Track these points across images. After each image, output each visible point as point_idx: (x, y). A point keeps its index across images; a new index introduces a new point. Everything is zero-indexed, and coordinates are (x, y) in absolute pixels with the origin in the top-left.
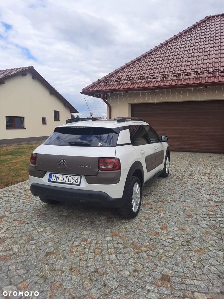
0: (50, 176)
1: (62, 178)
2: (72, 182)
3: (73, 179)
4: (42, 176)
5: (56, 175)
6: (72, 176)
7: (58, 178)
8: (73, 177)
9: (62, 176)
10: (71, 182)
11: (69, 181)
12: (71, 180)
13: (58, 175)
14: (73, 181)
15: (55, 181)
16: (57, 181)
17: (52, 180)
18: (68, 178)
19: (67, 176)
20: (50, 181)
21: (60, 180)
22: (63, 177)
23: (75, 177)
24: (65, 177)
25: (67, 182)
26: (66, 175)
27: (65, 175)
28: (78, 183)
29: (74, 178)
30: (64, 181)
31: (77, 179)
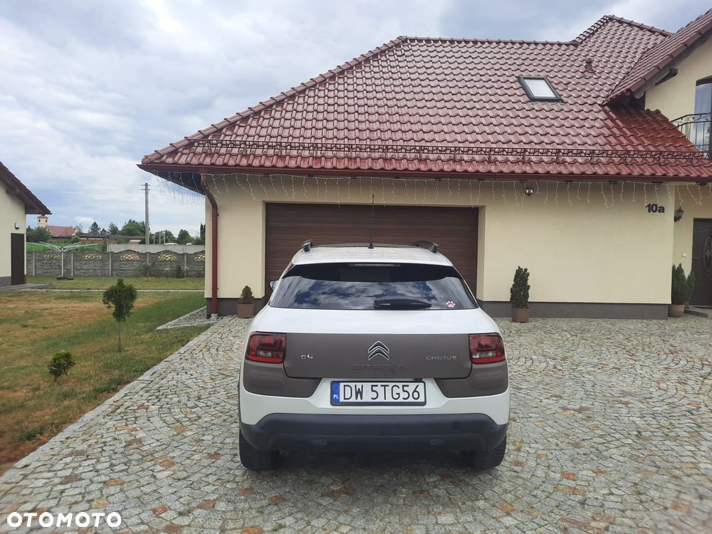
0: (334, 390)
1: (373, 391)
2: (404, 399)
3: (404, 391)
4: (309, 393)
5: (353, 385)
6: (400, 385)
7: (359, 393)
8: (403, 386)
9: (372, 386)
10: (401, 400)
11: (396, 396)
12: (399, 394)
13: (359, 385)
14: (406, 395)
15: (353, 400)
16: (359, 400)
17: (342, 400)
18: (388, 389)
19: (385, 386)
20: (334, 402)
21: (368, 396)
22: (374, 388)
23: (408, 386)
24: (380, 389)
25: (389, 399)
26: (383, 384)
27: (379, 384)
28: (421, 399)
29: (405, 388)
30: (381, 399)
31: (415, 391)
